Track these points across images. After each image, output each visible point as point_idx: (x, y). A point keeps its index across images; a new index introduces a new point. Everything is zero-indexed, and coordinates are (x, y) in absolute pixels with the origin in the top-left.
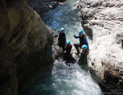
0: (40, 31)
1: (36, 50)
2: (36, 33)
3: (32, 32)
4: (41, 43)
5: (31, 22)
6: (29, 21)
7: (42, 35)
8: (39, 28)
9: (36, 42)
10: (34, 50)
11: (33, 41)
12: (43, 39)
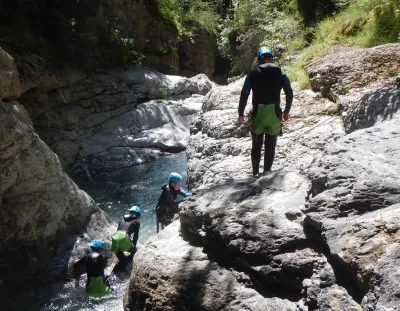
0: (44, 192)
1: (21, 236)
2: (29, 195)
3: (19, 190)
4: (42, 222)
5: (18, 163)
6: (11, 159)
7: (48, 204)
8: (41, 183)
9: (24, 215)
10: (16, 234)
11: (15, 212)
12: (50, 214)
